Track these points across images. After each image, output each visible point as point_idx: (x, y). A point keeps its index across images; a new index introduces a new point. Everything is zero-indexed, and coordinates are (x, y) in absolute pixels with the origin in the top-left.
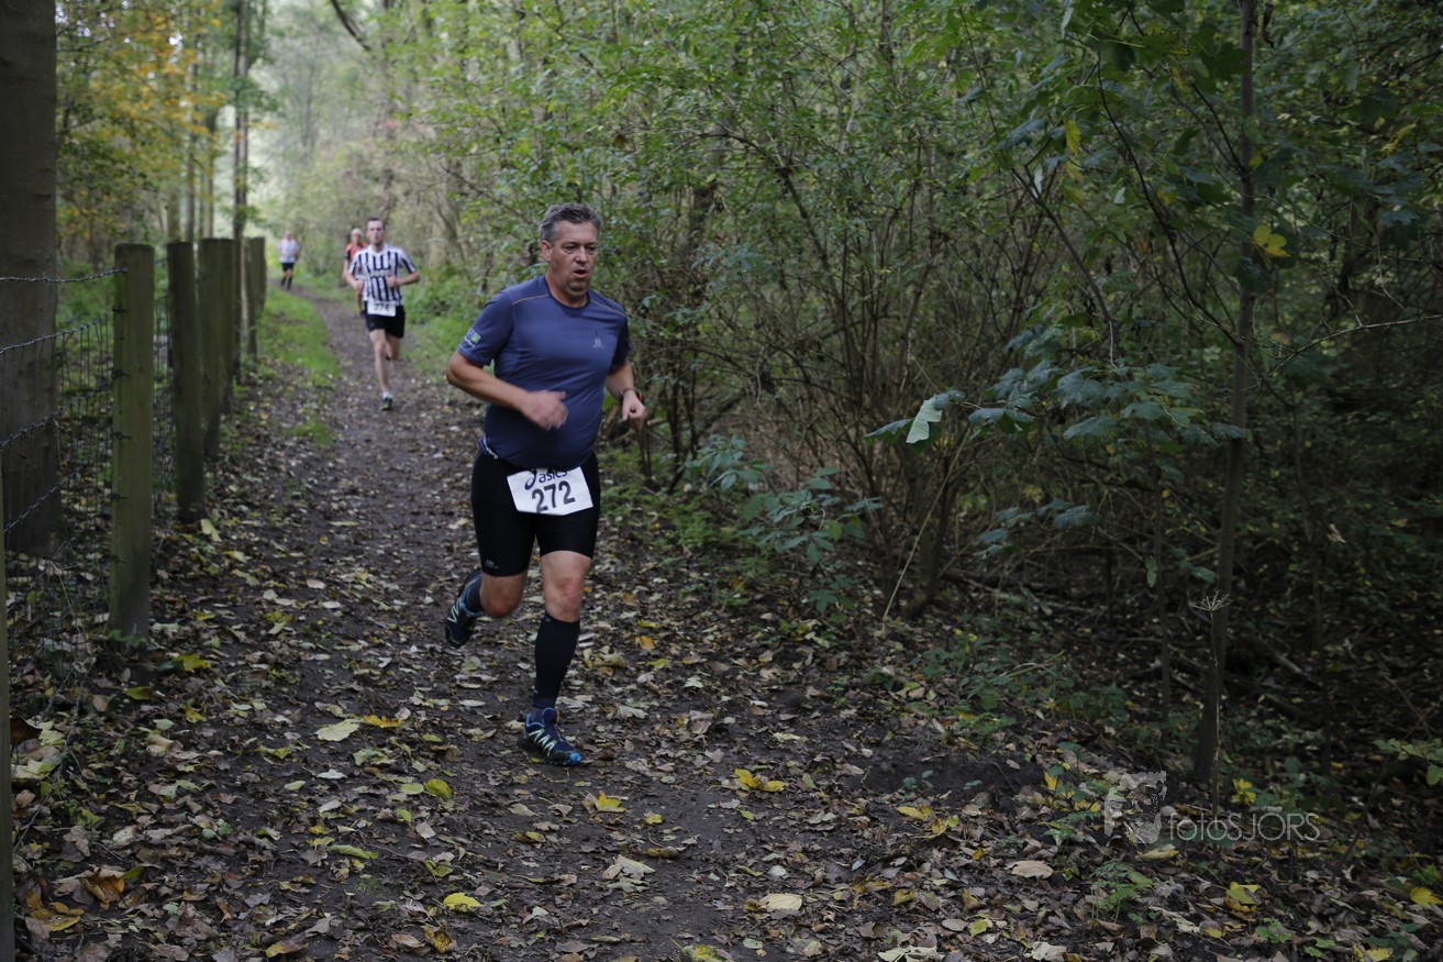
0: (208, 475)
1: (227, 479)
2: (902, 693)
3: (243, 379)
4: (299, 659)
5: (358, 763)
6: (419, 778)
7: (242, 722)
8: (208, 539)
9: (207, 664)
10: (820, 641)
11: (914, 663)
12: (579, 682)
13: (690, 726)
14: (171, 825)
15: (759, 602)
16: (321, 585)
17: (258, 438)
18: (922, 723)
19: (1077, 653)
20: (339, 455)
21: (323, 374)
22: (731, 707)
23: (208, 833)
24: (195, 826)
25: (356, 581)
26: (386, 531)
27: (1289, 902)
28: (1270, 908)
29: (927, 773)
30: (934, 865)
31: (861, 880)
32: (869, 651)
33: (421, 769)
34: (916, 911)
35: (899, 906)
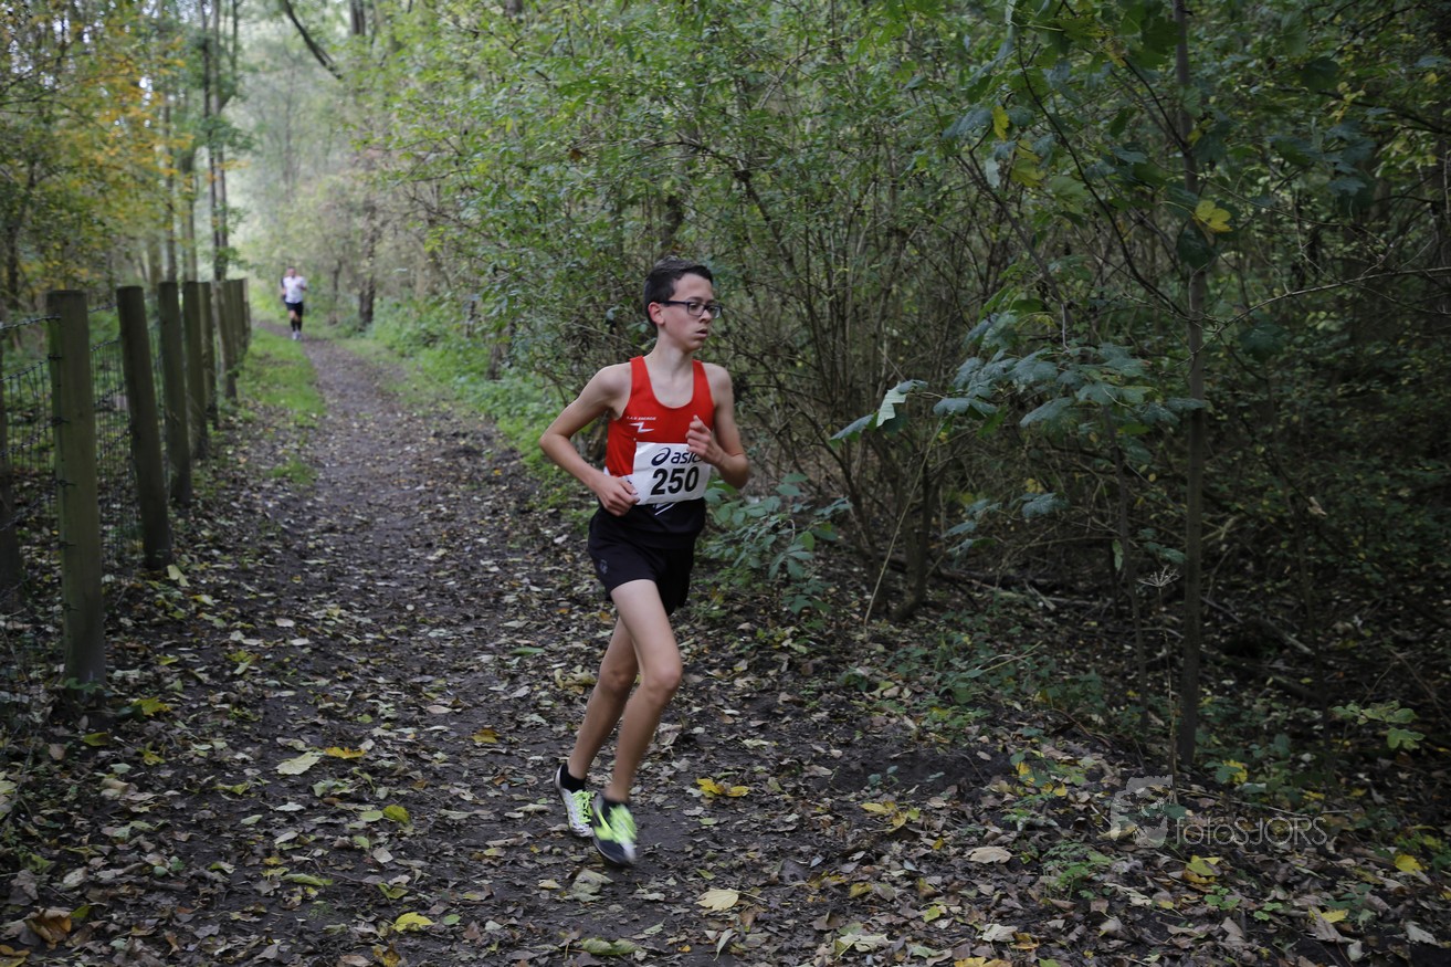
0: (180, 521)
1: (199, 524)
2: (877, 693)
3: (222, 424)
4: (263, 697)
5: (318, 794)
6: (380, 805)
7: (202, 761)
8: (175, 584)
9: (168, 707)
11: (893, 661)
12: (549, 703)
14: (123, 865)
15: (738, 612)
16: (291, 623)
17: (235, 481)
18: (894, 720)
19: (1083, 647)
20: (318, 494)
21: (306, 414)
22: (702, 718)
23: (160, 870)
24: (147, 864)
25: (328, 617)
26: (362, 565)
27: (1253, 872)
28: (1232, 878)
29: (892, 769)
30: (894, 857)
31: (817, 876)
32: (848, 653)
33: (382, 796)
34: (871, 902)
35: (854, 899)
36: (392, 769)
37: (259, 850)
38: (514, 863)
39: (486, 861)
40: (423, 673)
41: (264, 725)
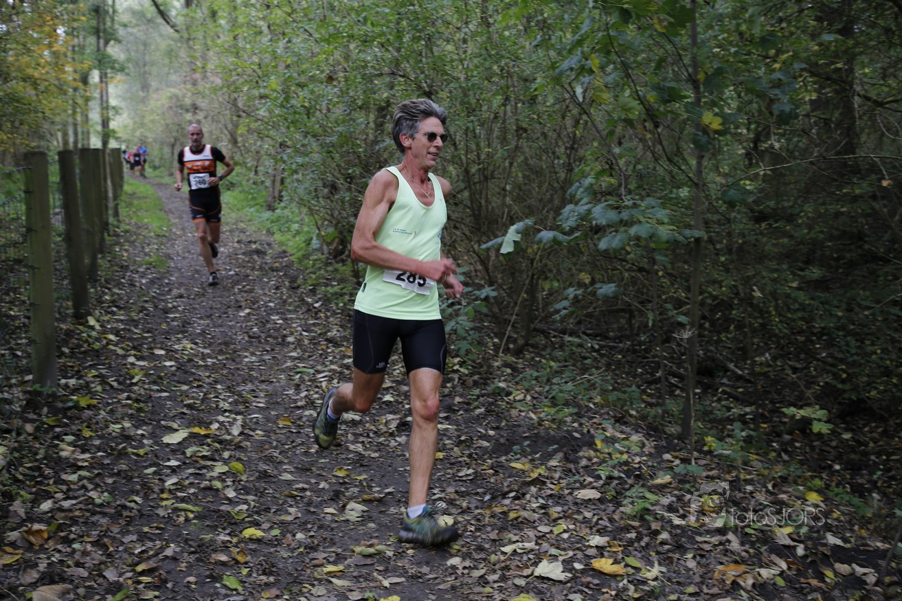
0: (92, 290)
1: (103, 292)
2: (511, 397)
3: (111, 233)
4: (151, 397)
5: (188, 455)
6: (226, 462)
7: (117, 435)
8: (92, 328)
9: (94, 402)
10: (462, 370)
11: (518, 379)
13: (387, 422)
14: (75, 498)
16: (163, 352)
17: (122, 267)
18: (523, 414)
19: (614, 370)
20: (172, 275)
21: (160, 228)
23: (98, 501)
24: (90, 497)
25: (184, 349)
26: (201, 318)
27: (736, 504)
29: (527, 443)
30: (532, 496)
31: (489, 507)
32: (491, 374)
33: (226, 457)
34: (522, 522)
35: (512, 520)
36: (231, 441)
37: (156, 489)
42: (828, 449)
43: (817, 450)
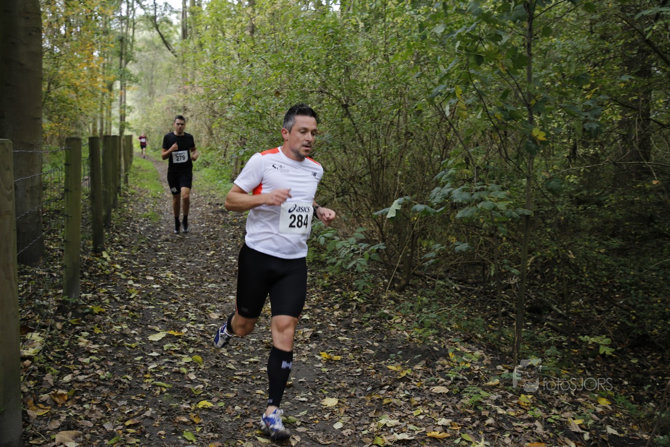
0: (106, 233)
1: (114, 235)
2: (392, 321)
3: (122, 194)
4: (142, 308)
5: (165, 349)
6: (190, 355)
7: (118, 333)
8: (105, 259)
9: (104, 310)
10: (359, 300)
11: (398, 308)
13: (303, 333)
14: (87, 374)
15: (335, 284)
16: (152, 278)
17: (128, 218)
18: (399, 332)
19: (471, 306)
20: (162, 225)
21: (156, 192)
22: (321, 327)
23: (102, 377)
24: (97, 374)
25: (167, 277)
26: (180, 256)
27: (545, 402)
28: (537, 404)
29: (400, 352)
30: (401, 389)
31: (370, 395)
32: (379, 304)
33: (191, 352)
34: (392, 406)
35: (385, 405)
36: (195, 341)
37: (142, 371)
38: (246, 382)
39: (234, 381)
40: (206, 302)
41: (142, 320)
42: (620, 369)
43: (612, 370)
